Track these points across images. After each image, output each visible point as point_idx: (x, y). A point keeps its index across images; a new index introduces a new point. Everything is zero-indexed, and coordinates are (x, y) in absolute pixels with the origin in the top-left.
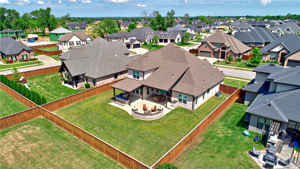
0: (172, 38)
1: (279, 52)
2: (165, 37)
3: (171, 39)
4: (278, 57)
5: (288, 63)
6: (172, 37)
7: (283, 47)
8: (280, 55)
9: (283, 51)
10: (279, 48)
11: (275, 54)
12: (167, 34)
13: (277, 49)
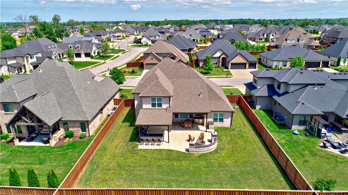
0: (87, 51)
1: (219, 57)
2: (76, 50)
3: (85, 53)
4: (219, 62)
5: (231, 66)
6: (85, 50)
7: (222, 52)
8: (221, 59)
9: (223, 56)
10: (219, 54)
11: (217, 59)
12: (78, 47)
13: (218, 55)
